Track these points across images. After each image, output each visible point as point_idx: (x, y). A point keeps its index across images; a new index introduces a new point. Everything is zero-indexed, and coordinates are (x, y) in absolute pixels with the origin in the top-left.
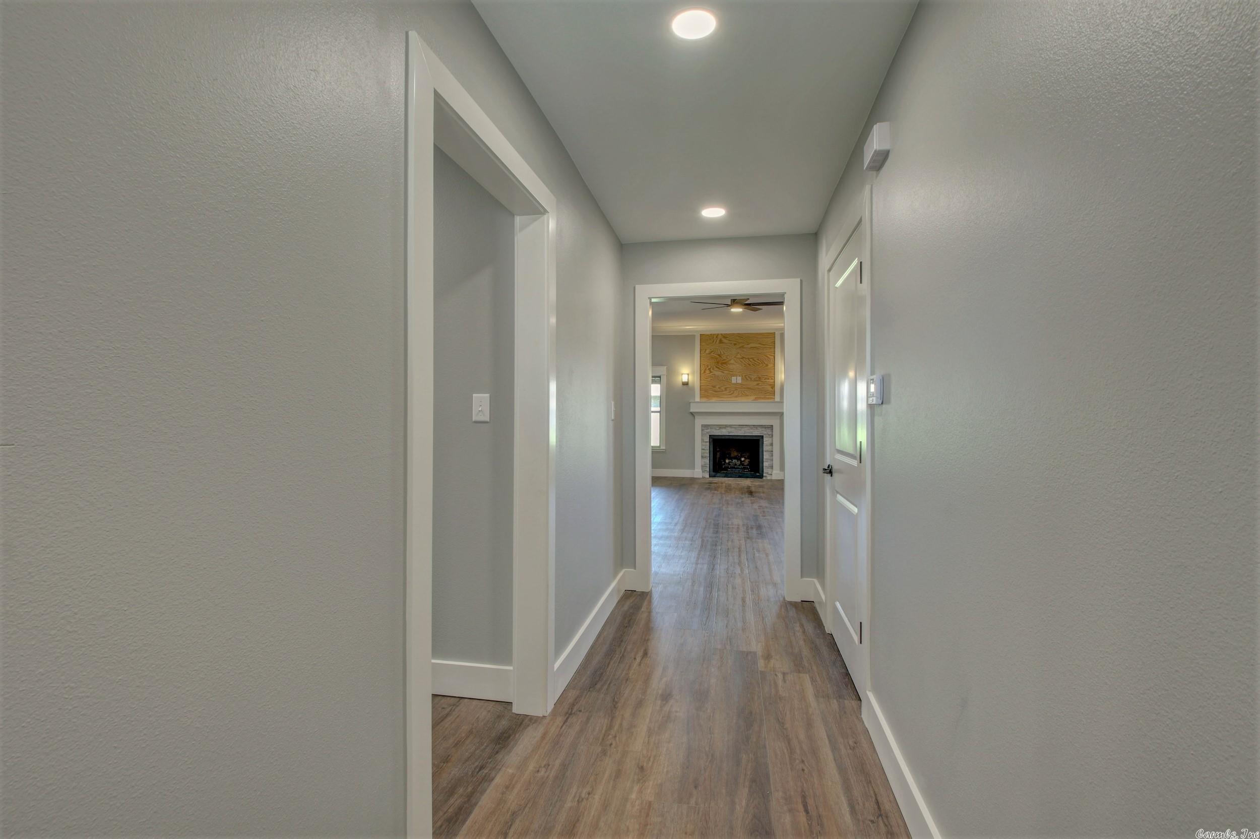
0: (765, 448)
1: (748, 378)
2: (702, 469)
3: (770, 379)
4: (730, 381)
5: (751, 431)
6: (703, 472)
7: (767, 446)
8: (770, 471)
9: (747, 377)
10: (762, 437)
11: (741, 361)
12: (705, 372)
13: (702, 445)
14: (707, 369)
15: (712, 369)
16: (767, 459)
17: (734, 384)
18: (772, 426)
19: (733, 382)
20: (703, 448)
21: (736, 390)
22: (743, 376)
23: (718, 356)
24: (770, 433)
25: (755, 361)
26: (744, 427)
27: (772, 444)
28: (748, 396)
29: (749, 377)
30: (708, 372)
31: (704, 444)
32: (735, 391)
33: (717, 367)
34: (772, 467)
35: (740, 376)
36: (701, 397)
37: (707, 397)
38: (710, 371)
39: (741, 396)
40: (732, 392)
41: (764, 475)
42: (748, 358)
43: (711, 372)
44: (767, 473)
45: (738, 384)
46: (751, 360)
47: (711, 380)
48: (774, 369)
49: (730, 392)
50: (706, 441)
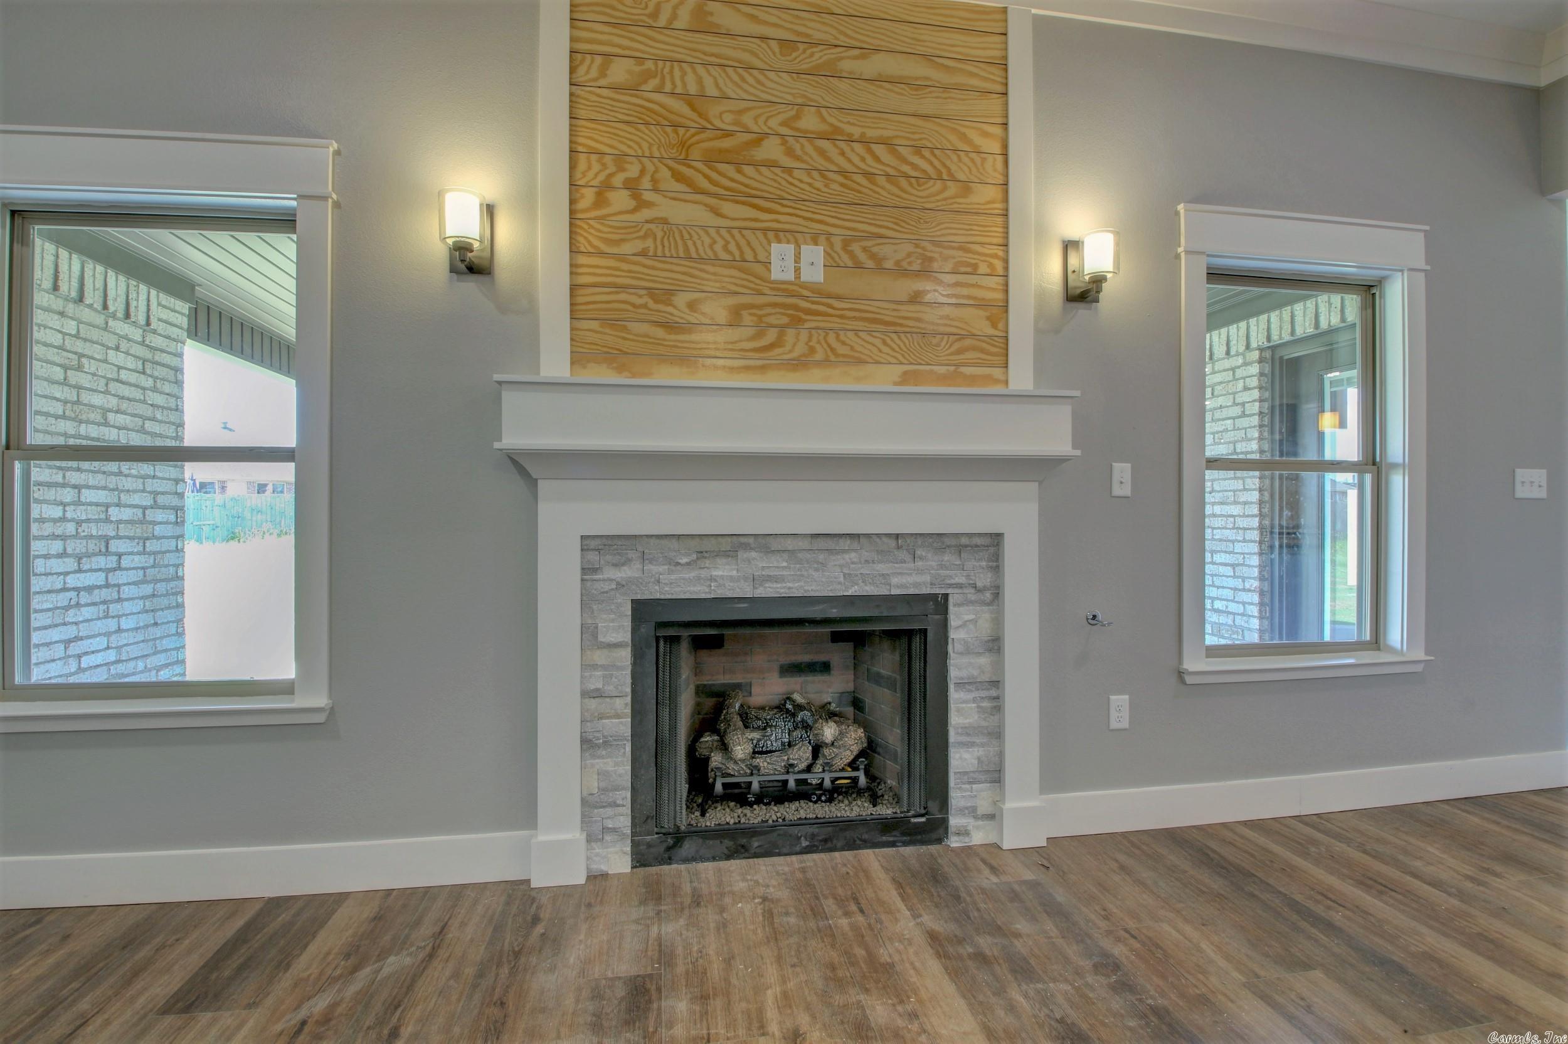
0: (959, 666)
1: (862, 257)
2: (586, 819)
3: (983, 268)
4: (759, 269)
5: (881, 568)
6: (590, 839)
7: (968, 651)
8: (984, 797)
9: (856, 248)
10: (940, 603)
11: (822, 153)
12: (600, 200)
13: (587, 667)
14: (618, 180)
15: (646, 183)
16: (967, 730)
17: (781, 288)
18: (997, 538)
19: (776, 274)
20: (595, 684)
21: (796, 322)
22: (837, 242)
23: (686, 110)
24: (984, 579)
25: (905, 161)
26: (845, 544)
27: (995, 645)
28: (861, 362)
29: (865, 249)
30: (620, 199)
31: (599, 657)
32: (791, 333)
33: (678, 177)
34: (995, 775)
35: (816, 243)
36: (577, 359)
37: (615, 358)
38: (636, 195)
39: (825, 363)
40: (771, 335)
41: (954, 821)
42: (864, 141)
43: (641, 204)
44: (972, 811)
45: (804, 286)
46: (879, 150)
47: (643, 253)
48: (1006, 215)
49: (759, 335)
50: (613, 638)
